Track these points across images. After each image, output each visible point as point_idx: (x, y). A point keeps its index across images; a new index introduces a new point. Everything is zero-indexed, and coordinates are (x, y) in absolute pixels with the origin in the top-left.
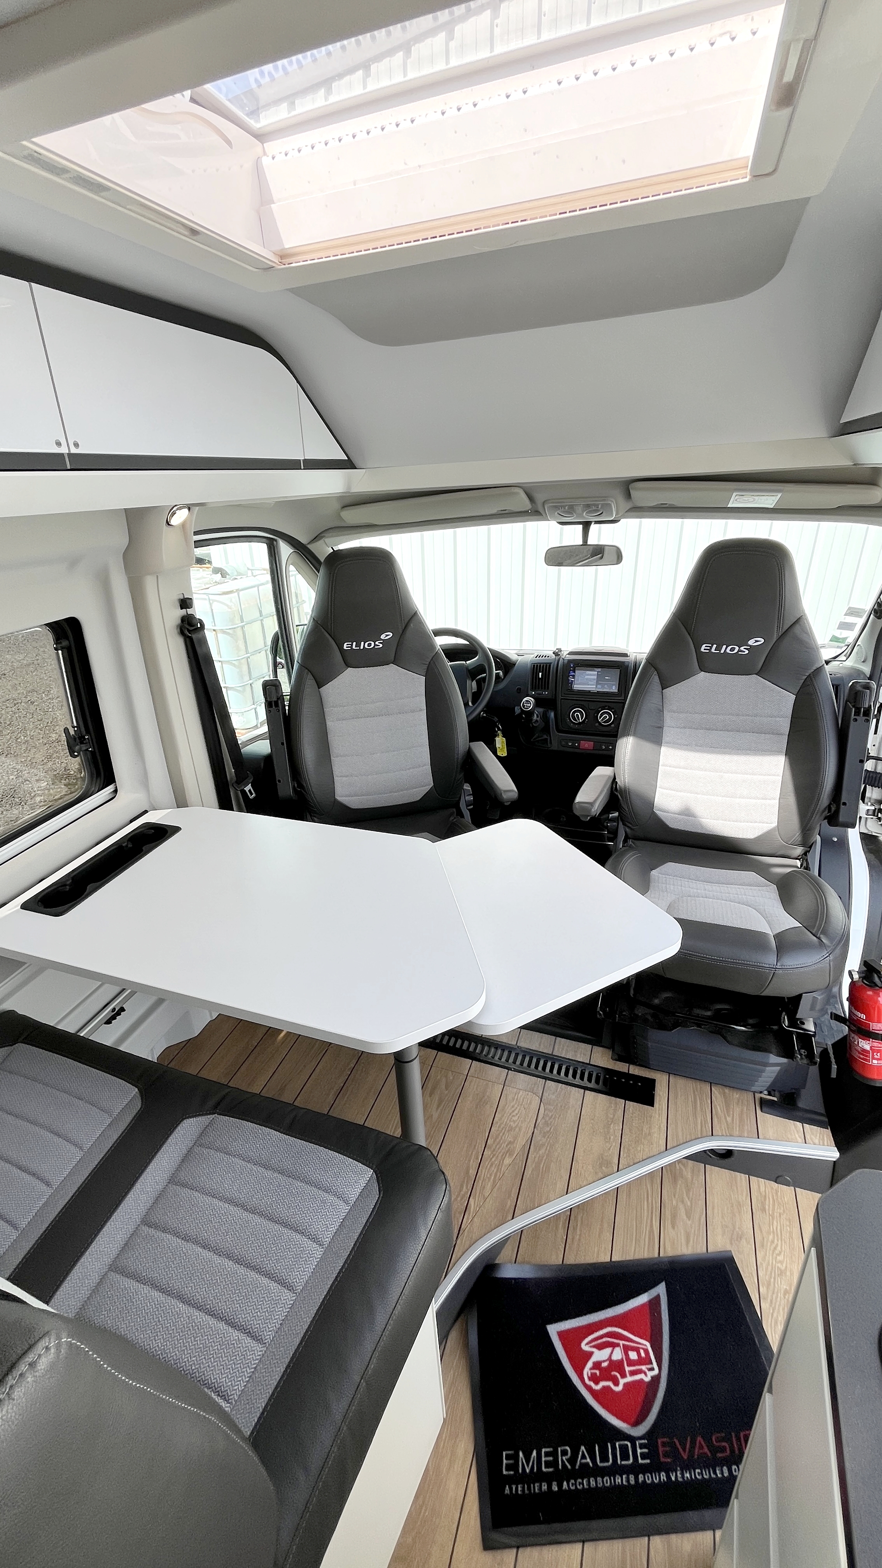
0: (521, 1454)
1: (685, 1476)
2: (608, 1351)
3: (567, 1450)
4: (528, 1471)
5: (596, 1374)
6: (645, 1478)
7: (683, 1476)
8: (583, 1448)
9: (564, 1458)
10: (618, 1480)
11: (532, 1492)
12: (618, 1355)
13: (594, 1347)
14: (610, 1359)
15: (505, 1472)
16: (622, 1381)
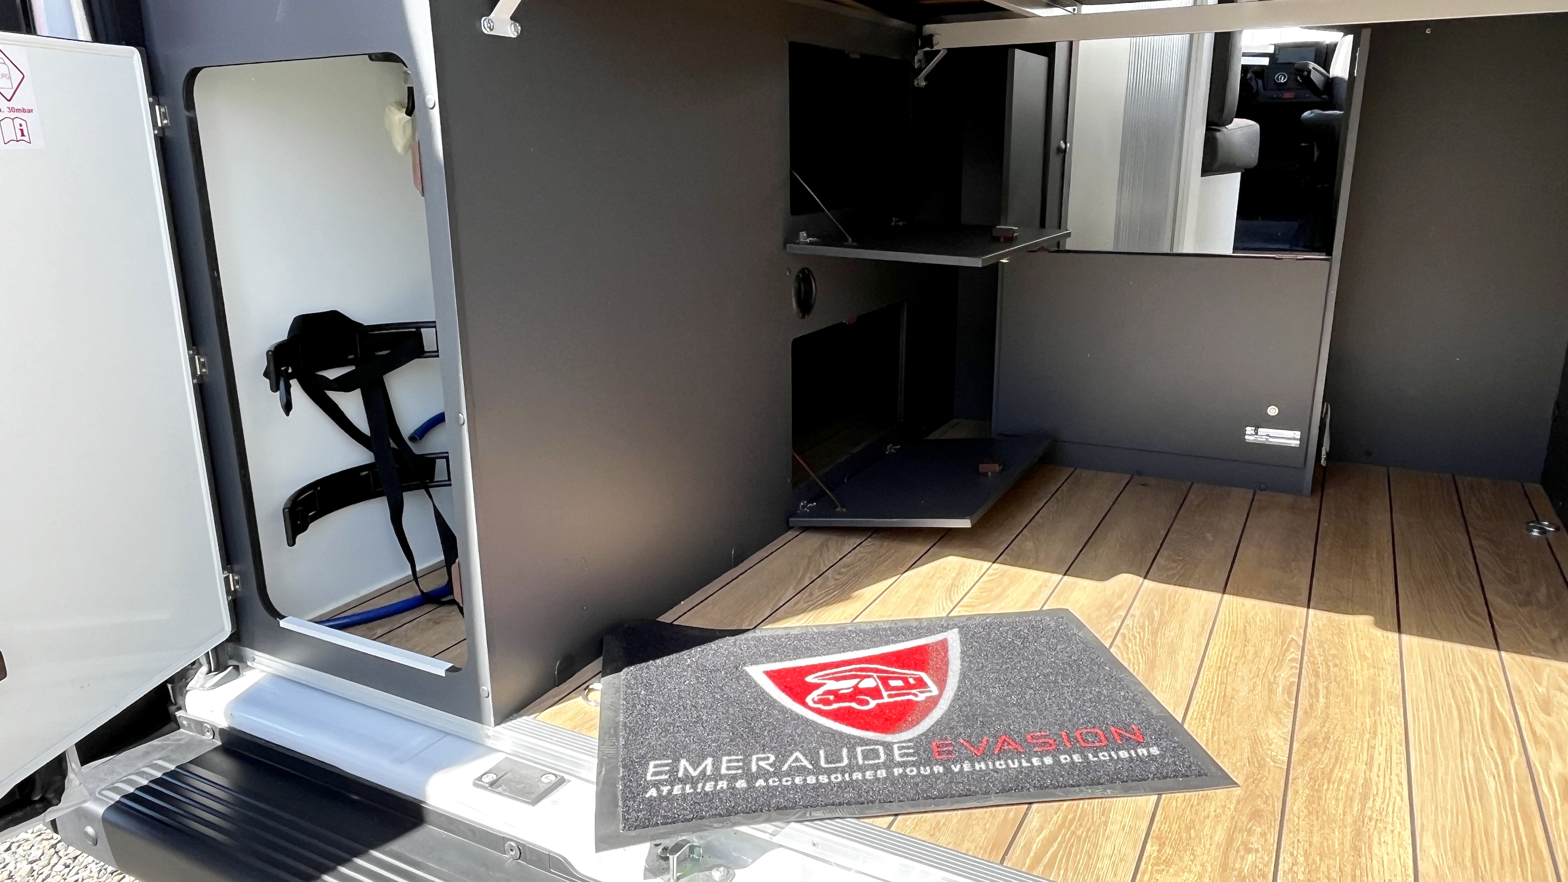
0: (683, 763)
1: (977, 767)
2: (853, 682)
3: (768, 758)
4: (694, 774)
5: (829, 699)
6: (904, 771)
7: (973, 766)
8: (797, 754)
9: (762, 763)
10: (858, 776)
11: (699, 790)
12: (868, 683)
13: (827, 679)
14: (856, 687)
15: (649, 777)
16: (873, 703)
